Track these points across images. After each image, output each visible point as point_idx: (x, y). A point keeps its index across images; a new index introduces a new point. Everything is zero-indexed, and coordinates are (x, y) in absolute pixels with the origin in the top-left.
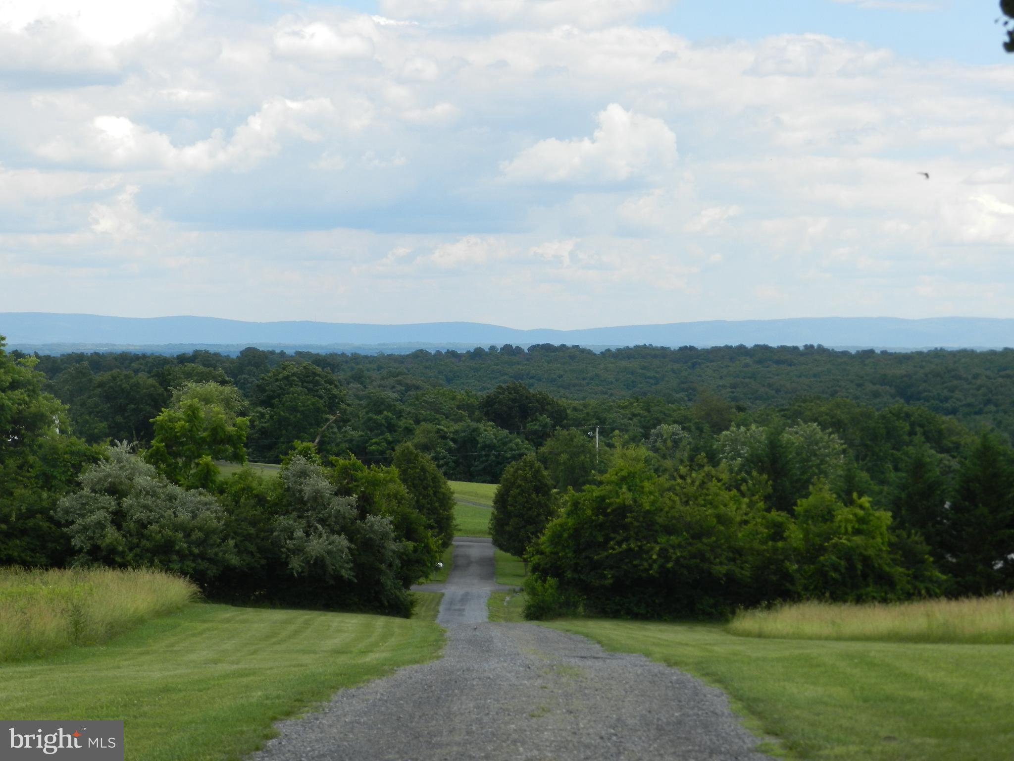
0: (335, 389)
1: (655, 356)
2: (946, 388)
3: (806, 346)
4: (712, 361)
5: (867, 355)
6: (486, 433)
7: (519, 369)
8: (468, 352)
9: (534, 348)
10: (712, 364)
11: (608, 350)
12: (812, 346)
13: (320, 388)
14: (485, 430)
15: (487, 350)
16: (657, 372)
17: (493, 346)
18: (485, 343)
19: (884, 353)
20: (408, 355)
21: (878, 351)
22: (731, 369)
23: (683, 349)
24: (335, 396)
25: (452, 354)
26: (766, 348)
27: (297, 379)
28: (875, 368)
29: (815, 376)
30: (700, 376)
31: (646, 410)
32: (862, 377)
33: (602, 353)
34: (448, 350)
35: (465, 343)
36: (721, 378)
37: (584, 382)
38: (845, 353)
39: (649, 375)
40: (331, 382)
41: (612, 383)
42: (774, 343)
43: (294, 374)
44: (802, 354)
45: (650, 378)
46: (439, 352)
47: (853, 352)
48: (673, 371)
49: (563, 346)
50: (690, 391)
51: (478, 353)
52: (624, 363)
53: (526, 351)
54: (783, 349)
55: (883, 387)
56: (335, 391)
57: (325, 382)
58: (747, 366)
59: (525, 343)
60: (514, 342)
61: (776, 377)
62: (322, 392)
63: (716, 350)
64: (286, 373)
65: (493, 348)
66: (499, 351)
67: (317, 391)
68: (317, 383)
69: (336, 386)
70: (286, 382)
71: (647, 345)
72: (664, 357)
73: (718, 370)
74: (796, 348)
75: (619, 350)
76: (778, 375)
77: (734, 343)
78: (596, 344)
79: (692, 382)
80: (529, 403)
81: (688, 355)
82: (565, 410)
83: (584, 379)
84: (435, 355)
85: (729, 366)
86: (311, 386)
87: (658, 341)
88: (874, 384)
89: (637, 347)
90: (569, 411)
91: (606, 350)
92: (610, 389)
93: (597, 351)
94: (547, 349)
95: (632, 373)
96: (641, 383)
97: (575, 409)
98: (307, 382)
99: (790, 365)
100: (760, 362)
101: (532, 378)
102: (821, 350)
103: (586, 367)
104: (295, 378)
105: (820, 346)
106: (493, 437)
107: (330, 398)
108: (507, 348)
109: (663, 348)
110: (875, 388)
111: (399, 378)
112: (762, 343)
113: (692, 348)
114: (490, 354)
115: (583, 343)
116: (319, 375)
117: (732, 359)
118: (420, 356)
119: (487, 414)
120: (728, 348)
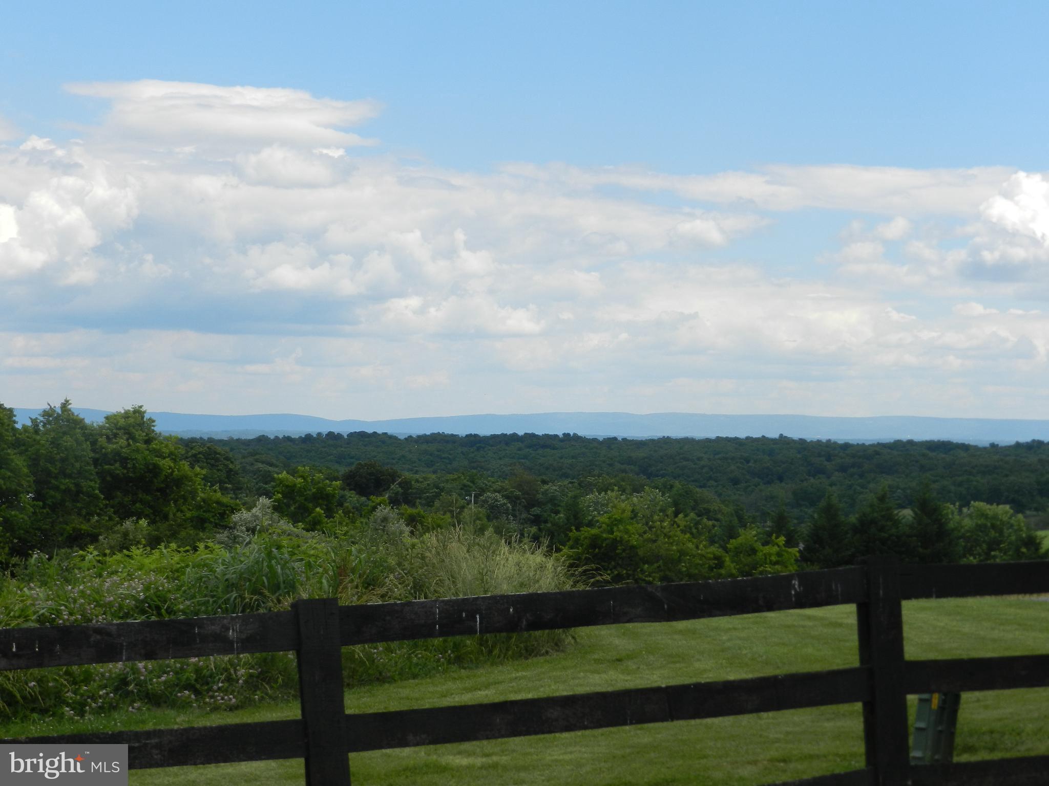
0: (231, 465)
1: (447, 442)
2: (678, 467)
3: (564, 434)
4: (492, 446)
5: (611, 442)
6: (351, 499)
7: (342, 451)
8: (301, 437)
9: (351, 435)
10: (493, 448)
11: (410, 437)
12: (569, 434)
13: (220, 464)
14: (350, 497)
15: (315, 436)
16: (450, 454)
17: (320, 433)
18: (313, 430)
19: (624, 440)
20: (252, 440)
21: (620, 439)
22: (507, 452)
23: (469, 436)
24: (231, 470)
25: (288, 439)
26: (533, 436)
27: (203, 457)
28: (619, 452)
29: (573, 457)
30: (484, 457)
31: (471, 482)
32: (612, 459)
33: (405, 439)
34: (284, 436)
35: (297, 430)
36: (500, 459)
37: (394, 461)
38: (595, 440)
39: (443, 456)
40: (227, 459)
41: (415, 462)
42: (540, 432)
43: (200, 453)
44: (562, 440)
45: (444, 458)
46: (277, 437)
47: (601, 439)
48: (462, 453)
49: (375, 433)
50: (479, 469)
51: (308, 438)
52: (424, 447)
53: (346, 437)
54: (547, 436)
55: (630, 466)
56: (231, 466)
57: (224, 459)
58: (520, 449)
59: (345, 431)
60: (336, 430)
61: (543, 459)
62: (221, 467)
63: (494, 437)
64: (194, 452)
65: (319, 434)
66: (324, 437)
67: (217, 466)
68: (217, 460)
69: (232, 462)
70: (194, 458)
71: (441, 432)
72: (454, 442)
73: (497, 453)
74: (556, 436)
75: (419, 437)
76: (544, 457)
77: (509, 432)
78: (401, 432)
79: (479, 462)
80: (381, 476)
81: (473, 441)
82: (410, 482)
83: (393, 459)
84: (274, 440)
85: (506, 450)
86: (213, 462)
87: (448, 430)
88: (622, 464)
89: (433, 434)
90: (413, 483)
91: (408, 437)
92: (416, 467)
93: (402, 437)
94: (362, 435)
95: (431, 455)
96: (438, 463)
97: (417, 481)
98: (210, 459)
99: (554, 449)
100: (529, 447)
101: (352, 458)
102: (576, 438)
103: (395, 449)
104: (201, 456)
105: (575, 434)
106: (356, 502)
107: (227, 472)
108: (331, 434)
109: (452, 435)
110: (623, 467)
111: (257, 457)
112: (530, 432)
113: (476, 435)
114: (318, 439)
115: (390, 431)
116: (219, 454)
117: (507, 444)
118: (262, 440)
119: (348, 485)
120: (504, 435)
